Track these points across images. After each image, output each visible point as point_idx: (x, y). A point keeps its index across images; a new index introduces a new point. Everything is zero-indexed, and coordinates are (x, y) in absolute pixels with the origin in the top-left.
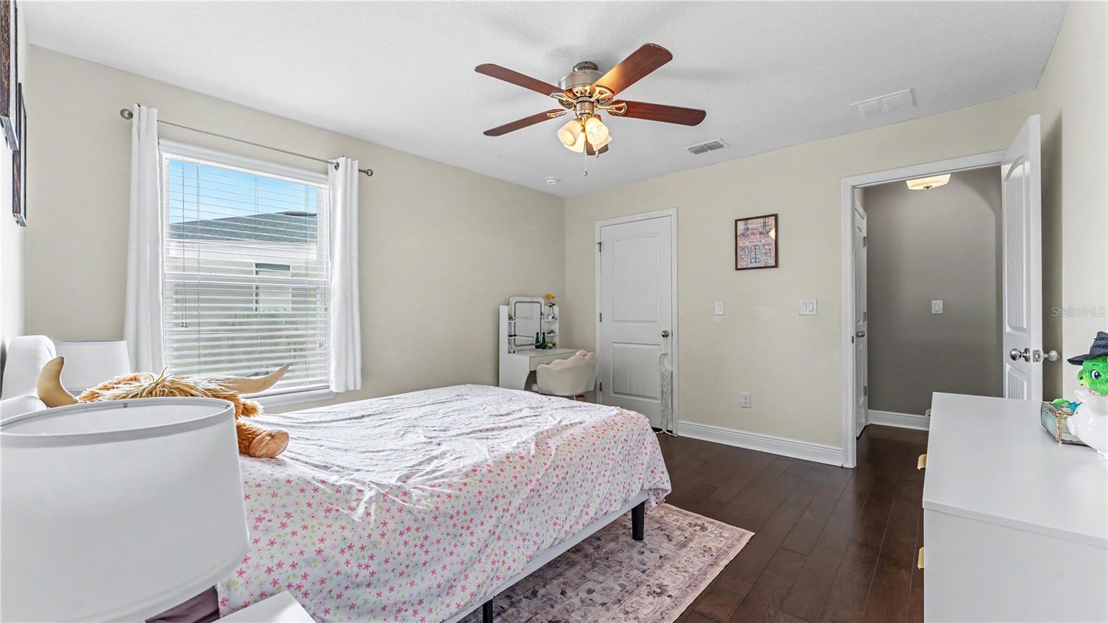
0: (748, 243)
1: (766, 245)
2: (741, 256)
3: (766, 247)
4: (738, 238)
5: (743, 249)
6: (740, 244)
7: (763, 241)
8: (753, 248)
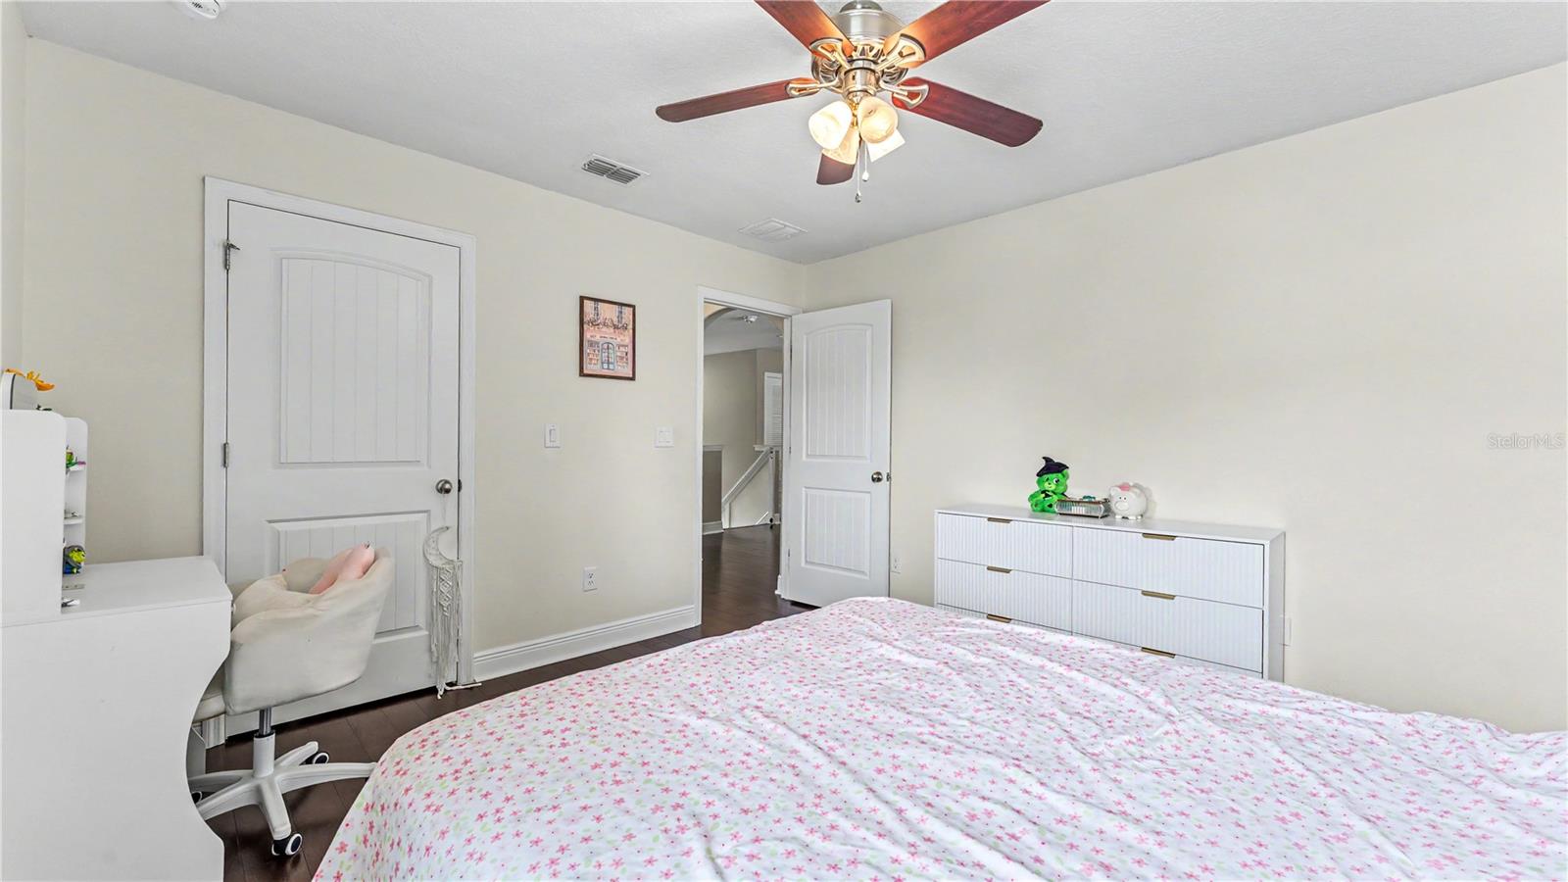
0: (598, 337)
1: (623, 346)
2: (589, 354)
3: (622, 349)
4: (585, 326)
5: (591, 344)
6: (587, 336)
7: (619, 339)
8: (606, 346)
